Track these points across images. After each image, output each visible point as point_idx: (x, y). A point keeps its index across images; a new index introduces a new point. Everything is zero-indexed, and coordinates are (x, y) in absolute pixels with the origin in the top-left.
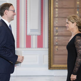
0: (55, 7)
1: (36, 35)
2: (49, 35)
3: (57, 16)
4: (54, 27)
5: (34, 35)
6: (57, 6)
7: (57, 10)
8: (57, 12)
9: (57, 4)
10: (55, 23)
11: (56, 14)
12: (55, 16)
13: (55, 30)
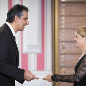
0: (61, 15)
1: (35, 53)
2: (52, 53)
3: (63, 26)
4: (60, 42)
5: (31, 53)
6: (63, 13)
7: (63, 18)
8: (63, 22)
9: (63, 10)
10: (61, 36)
11: (62, 24)
12: (61, 27)
13: (61, 47)
